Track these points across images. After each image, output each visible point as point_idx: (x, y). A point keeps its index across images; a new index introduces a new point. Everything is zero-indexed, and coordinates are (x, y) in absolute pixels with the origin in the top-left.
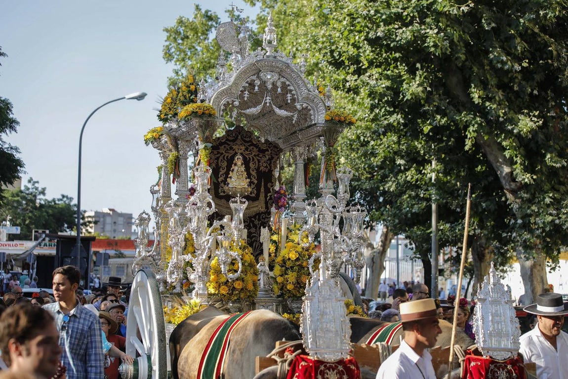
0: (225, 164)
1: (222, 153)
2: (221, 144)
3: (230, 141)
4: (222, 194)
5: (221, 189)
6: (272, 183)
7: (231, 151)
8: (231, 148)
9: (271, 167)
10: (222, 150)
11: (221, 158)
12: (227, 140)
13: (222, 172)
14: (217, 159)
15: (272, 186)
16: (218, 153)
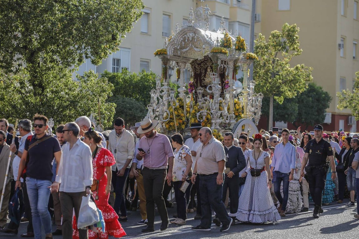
0: (204, 71)
1: (203, 67)
2: (202, 62)
3: (206, 61)
4: (203, 85)
5: (202, 82)
6: (225, 78)
7: (206, 65)
8: (206, 64)
9: (224, 71)
10: (202, 65)
11: (202, 69)
12: (204, 60)
13: (203, 75)
14: (200, 69)
15: (225, 80)
16: (201, 66)
